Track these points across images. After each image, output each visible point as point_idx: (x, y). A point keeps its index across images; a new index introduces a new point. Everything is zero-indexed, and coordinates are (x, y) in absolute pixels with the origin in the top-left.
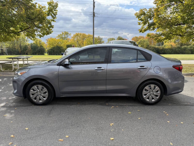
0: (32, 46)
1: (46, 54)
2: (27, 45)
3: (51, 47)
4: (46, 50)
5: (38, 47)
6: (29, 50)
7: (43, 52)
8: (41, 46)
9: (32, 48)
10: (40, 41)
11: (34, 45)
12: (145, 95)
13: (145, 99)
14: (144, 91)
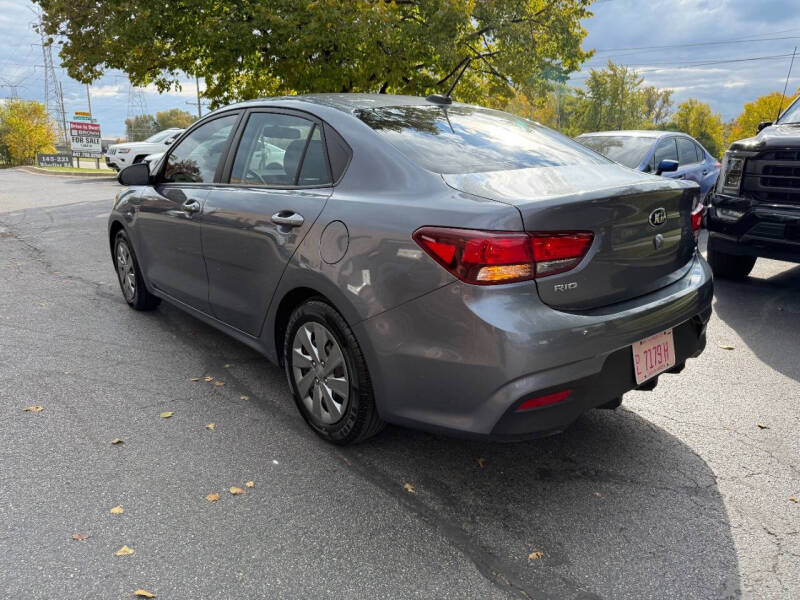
10: (701, 114)
12: (305, 371)
13: (302, 396)
14: (299, 351)
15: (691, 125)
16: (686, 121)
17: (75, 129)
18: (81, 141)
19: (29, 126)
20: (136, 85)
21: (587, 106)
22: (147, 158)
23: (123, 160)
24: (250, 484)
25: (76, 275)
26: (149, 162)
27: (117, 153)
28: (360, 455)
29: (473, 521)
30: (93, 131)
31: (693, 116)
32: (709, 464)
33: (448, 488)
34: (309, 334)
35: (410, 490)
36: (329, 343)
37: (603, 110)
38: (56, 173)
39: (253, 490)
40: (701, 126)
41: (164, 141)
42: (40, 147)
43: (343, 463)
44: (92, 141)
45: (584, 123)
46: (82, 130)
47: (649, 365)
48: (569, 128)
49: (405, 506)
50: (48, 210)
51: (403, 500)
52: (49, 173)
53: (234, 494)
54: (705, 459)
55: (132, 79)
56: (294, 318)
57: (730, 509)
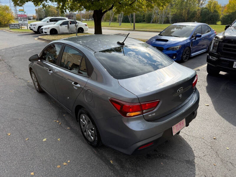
0: (201, 12)
1: (219, 23)
2: (196, 10)
3: (230, 13)
4: (221, 17)
5: (211, 13)
6: (197, 17)
7: (215, 20)
8: (216, 11)
9: (201, 15)
10: (215, 4)
11: (206, 10)
12: (84, 126)
13: (83, 132)
14: (82, 120)
15: (212, 8)
16: (210, 7)
17: (19, 17)
18: (22, 20)
19: (5, 13)
20: (36, 6)
21: (179, 2)
22: (42, 27)
23: (35, 28)
24: (69, 161)
25: (22, 77)
26: (42, 29)
27: (32, 26)
28: (99, 150)
29: (127, 174)
30: (25, 17)
31: (212, 5)
32: (194, 152)
33: (122, 161)
34: (84, 117)
35: (112, 163)
36: (89, 121)
37: (184, 3)
38: (15, 32)
39: (70, 164)
40: (215, 8)
41: (47, 21)
42: (9, 20)
43: (94, 153)
44: (25, 20)
45: (178, 8)
46: (21, 17)
47: (177, 129)
48: (173, 9)
49: (110, 168)
50: (13, 49)
51: (109, 166)
52: (12, 32)
53: (65, 165)
54: (193, 150)
55: (35, 4)
56: (80, 112)
57: (197, 169)
